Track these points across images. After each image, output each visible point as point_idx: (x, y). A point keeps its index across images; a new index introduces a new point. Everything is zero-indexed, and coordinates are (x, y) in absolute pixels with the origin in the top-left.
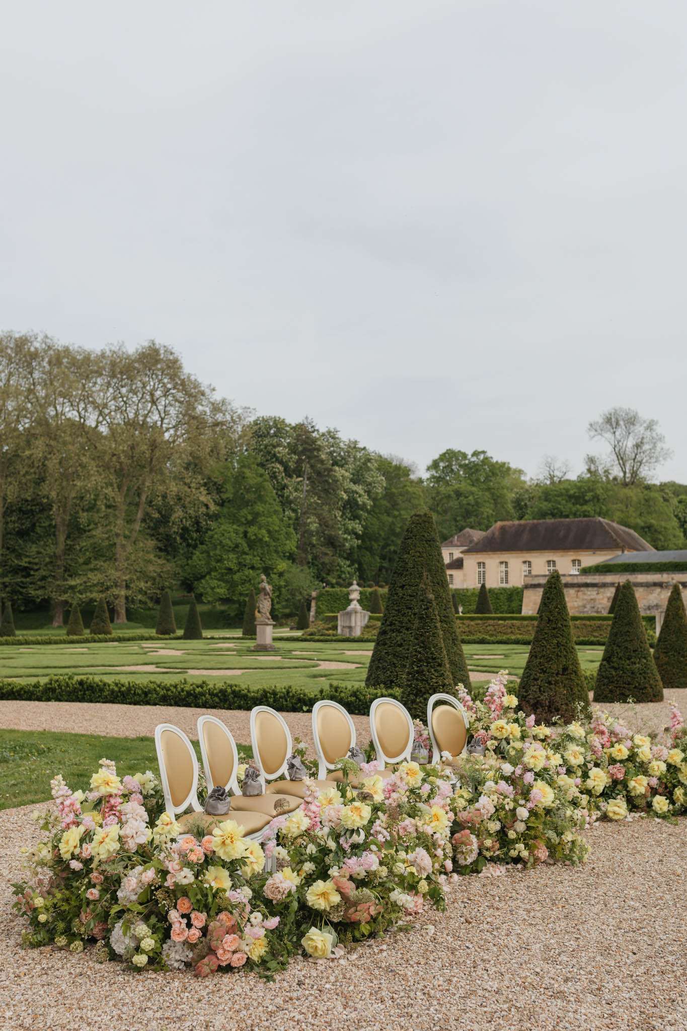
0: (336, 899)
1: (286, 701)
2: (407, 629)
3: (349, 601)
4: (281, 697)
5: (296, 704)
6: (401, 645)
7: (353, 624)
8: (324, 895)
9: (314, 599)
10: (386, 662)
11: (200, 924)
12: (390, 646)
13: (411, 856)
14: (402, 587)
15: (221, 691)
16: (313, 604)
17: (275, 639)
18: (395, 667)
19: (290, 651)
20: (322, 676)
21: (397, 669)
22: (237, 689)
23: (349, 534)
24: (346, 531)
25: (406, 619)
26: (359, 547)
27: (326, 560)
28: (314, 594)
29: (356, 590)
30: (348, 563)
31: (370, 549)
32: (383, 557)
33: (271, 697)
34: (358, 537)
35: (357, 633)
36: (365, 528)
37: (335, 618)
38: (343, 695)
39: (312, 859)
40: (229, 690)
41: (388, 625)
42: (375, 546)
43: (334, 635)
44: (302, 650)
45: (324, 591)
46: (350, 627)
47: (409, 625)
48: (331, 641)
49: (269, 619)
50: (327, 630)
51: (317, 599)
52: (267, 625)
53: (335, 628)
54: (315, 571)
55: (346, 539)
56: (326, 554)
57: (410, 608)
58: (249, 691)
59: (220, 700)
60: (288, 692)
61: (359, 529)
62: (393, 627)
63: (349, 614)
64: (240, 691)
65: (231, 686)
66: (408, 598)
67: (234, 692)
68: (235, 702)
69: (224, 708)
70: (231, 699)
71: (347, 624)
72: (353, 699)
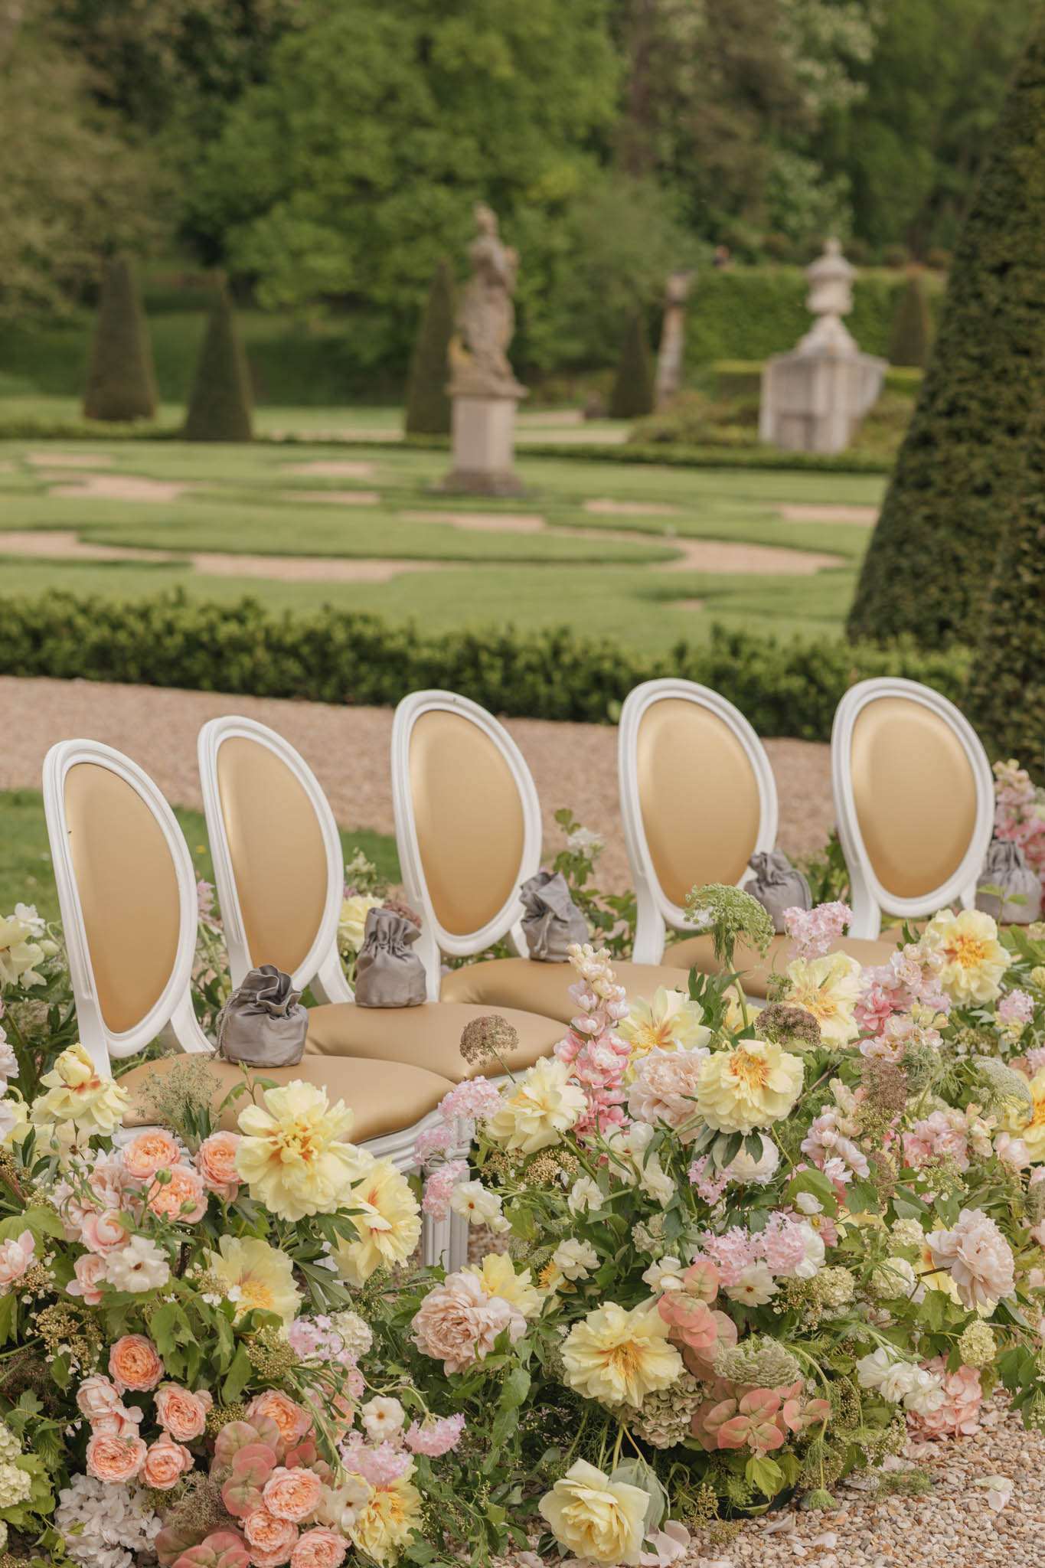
0: (666, 1368)
1: (549, 680)
2: (1013, 431)
3: (807, 320)
4: (530, 668)
5: (586, 693)
6: (984, 491)
7: (820, 406)
8: (624, 1353)
9: (677, 304)
10: (926, 549)
11: (191, 1430)
12: (944, 493)
13: (939, 1238)
14: (1002, 270)
15: (311, 637)
16: (674, 326)
17: (525, 454)
18: (961, 571)
19: (576, 500)
20: (687, 595)
21: (967, 579)
22: (369, 632)
23: (821, 58)
24: (811, 48)
25: (1008, 394)
26: (858, 112)
27: (729, 157)
28: (678, 287)
29: (836, 278)
30: (812, 170)
31: (898, 121)
32: (948, 154)
33: (491, 667)
34: (854, 70)
35: (835, 439)
36: (884, 35)
37: (752, 383)
38: (758, 667)
39: (585, 1229)
40: (340, 636)
41: (940, 414)
42: (919, 106)
43: (746, 445)
44: (625, 496)
45: (714, 276)
46: (809, 420)
47: (1019, 416)
48: (735, 466)
49: (498, 374)
50: (725, 422)
51: (692, 305)
52: (493, 396)
53: (751, 417)
54: (686, 198)
55: (806, 81)
56: (727, 135)
57: (1026, 352)
58: (412, 642)
59: (308, 670)
60: (557, 651)
61: (861, 42)
62: (959, 422)
63: (806, 369)
64: (379, 641)
65: (347, 621)
66: (1022, 312)
67: (356, 643)
68: (358, 680)
69: (319, 698)
70: (347, 670)
71: (797, 405)
72: (797, 683)
